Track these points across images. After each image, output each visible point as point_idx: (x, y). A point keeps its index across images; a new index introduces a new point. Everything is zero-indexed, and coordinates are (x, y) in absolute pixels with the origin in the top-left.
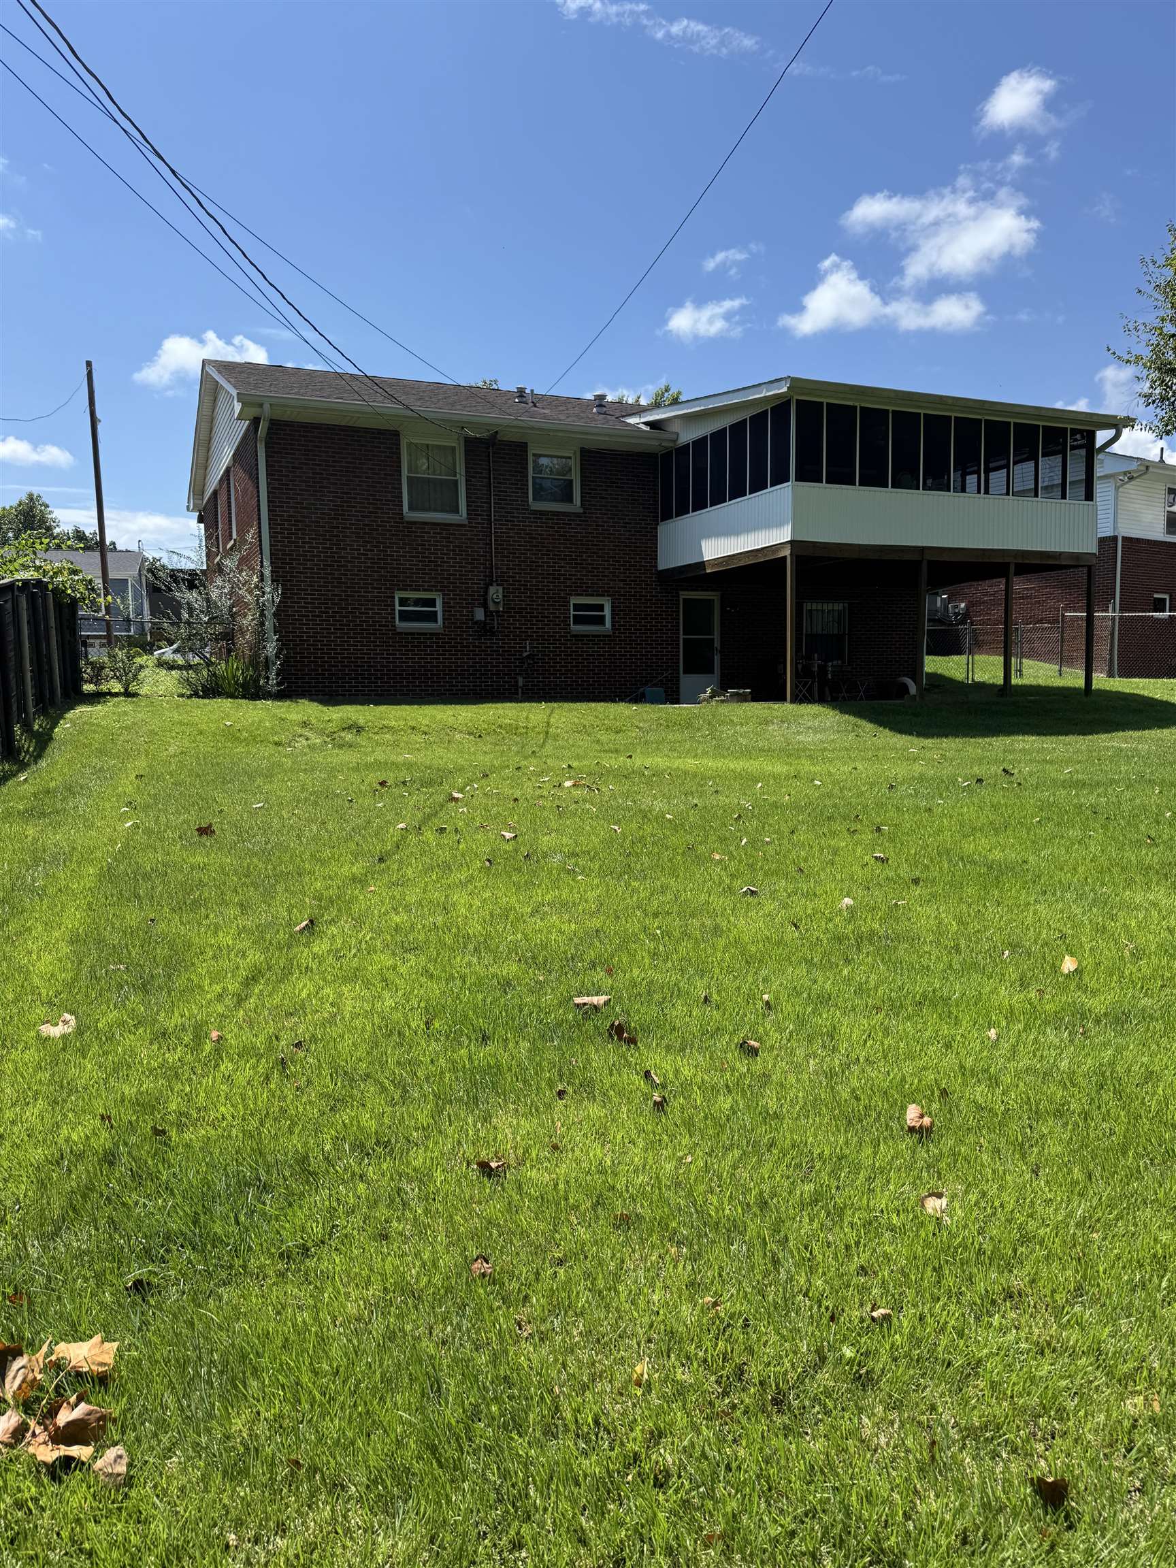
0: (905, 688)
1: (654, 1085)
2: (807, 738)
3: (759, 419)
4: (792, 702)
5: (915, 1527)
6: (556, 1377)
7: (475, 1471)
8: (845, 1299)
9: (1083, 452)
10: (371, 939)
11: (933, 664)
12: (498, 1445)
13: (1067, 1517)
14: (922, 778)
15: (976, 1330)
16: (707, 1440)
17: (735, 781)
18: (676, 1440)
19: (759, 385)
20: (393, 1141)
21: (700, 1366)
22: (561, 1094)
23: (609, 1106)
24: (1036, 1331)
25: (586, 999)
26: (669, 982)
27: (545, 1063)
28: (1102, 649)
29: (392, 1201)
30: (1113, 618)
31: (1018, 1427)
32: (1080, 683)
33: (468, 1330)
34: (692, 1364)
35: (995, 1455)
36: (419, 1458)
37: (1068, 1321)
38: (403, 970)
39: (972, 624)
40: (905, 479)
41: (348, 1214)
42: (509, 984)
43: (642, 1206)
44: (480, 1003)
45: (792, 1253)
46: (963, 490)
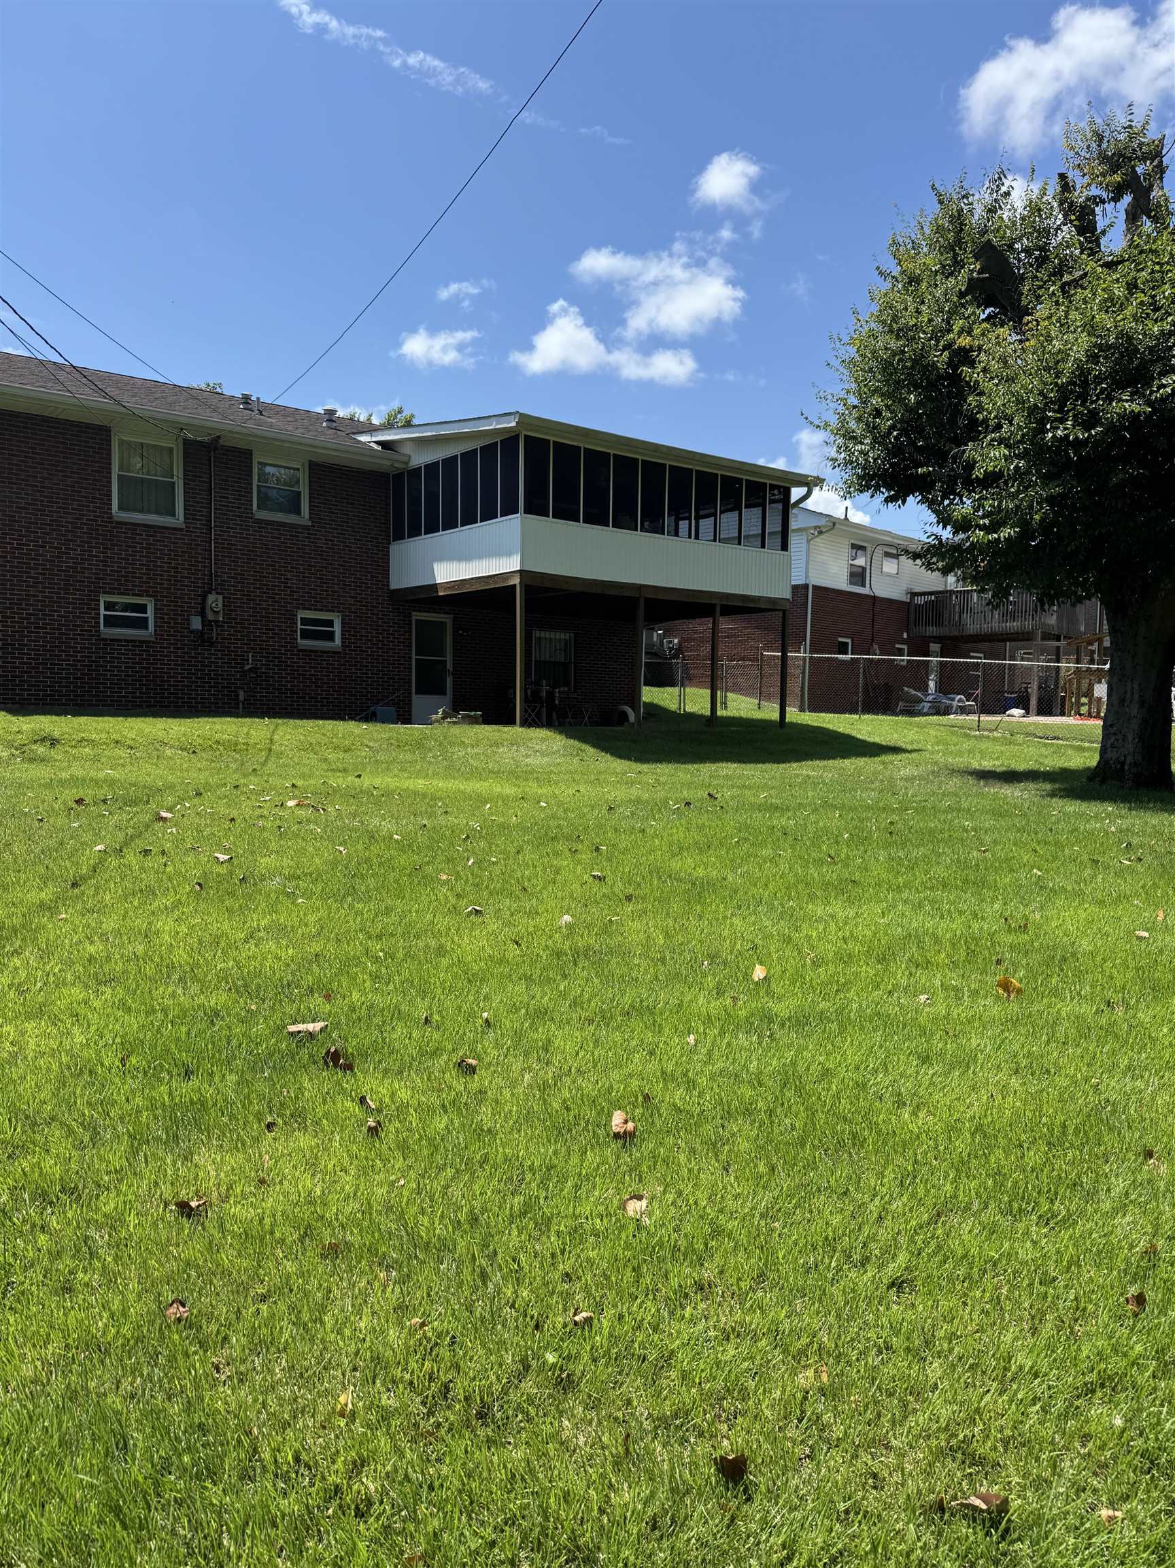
0: (624, 716)
1: (369, 1111)
2: (535, 761)
3: (489, 450)
4: (522, 725)
5: (609, 1520)
6: (255, 1419)
7: (163, 1528)
8: (549, 1307)
9: (780, 506)
10: (60, 971)
11: (650, 695)
12: (190, 1497)
13: (745, 1491)
14: (638, 801)
15: (669, 1322)
16: (411, 1463)
17: (464, 802)
18: (379, 1467)
19: (489, 417)
20: (81, 1187)
21: (406, 1388)
22: (270, 1126)
23: (320, 1135)
24: (723, 1319)
25: (301, 1027)
26: (389, 1005)
27: (253, 1096)
28: (794, 686)
29: (78, 1251)
30: (804, 658)
31: (704, 1410)
32: (775, 716)
33: (160, 1380)
34: (397, 1387)
35: (683, 1441)
36: (101, 1522)
37: (752, 1306)
38: (96, 1004)
39: (684, 658)
40: (625, 520)
41: (25, 1269)
42: (217, 1014)
43: (352, 1233)
44: (183, 1036)
45: (500, 1266)
46: (677, 534)
